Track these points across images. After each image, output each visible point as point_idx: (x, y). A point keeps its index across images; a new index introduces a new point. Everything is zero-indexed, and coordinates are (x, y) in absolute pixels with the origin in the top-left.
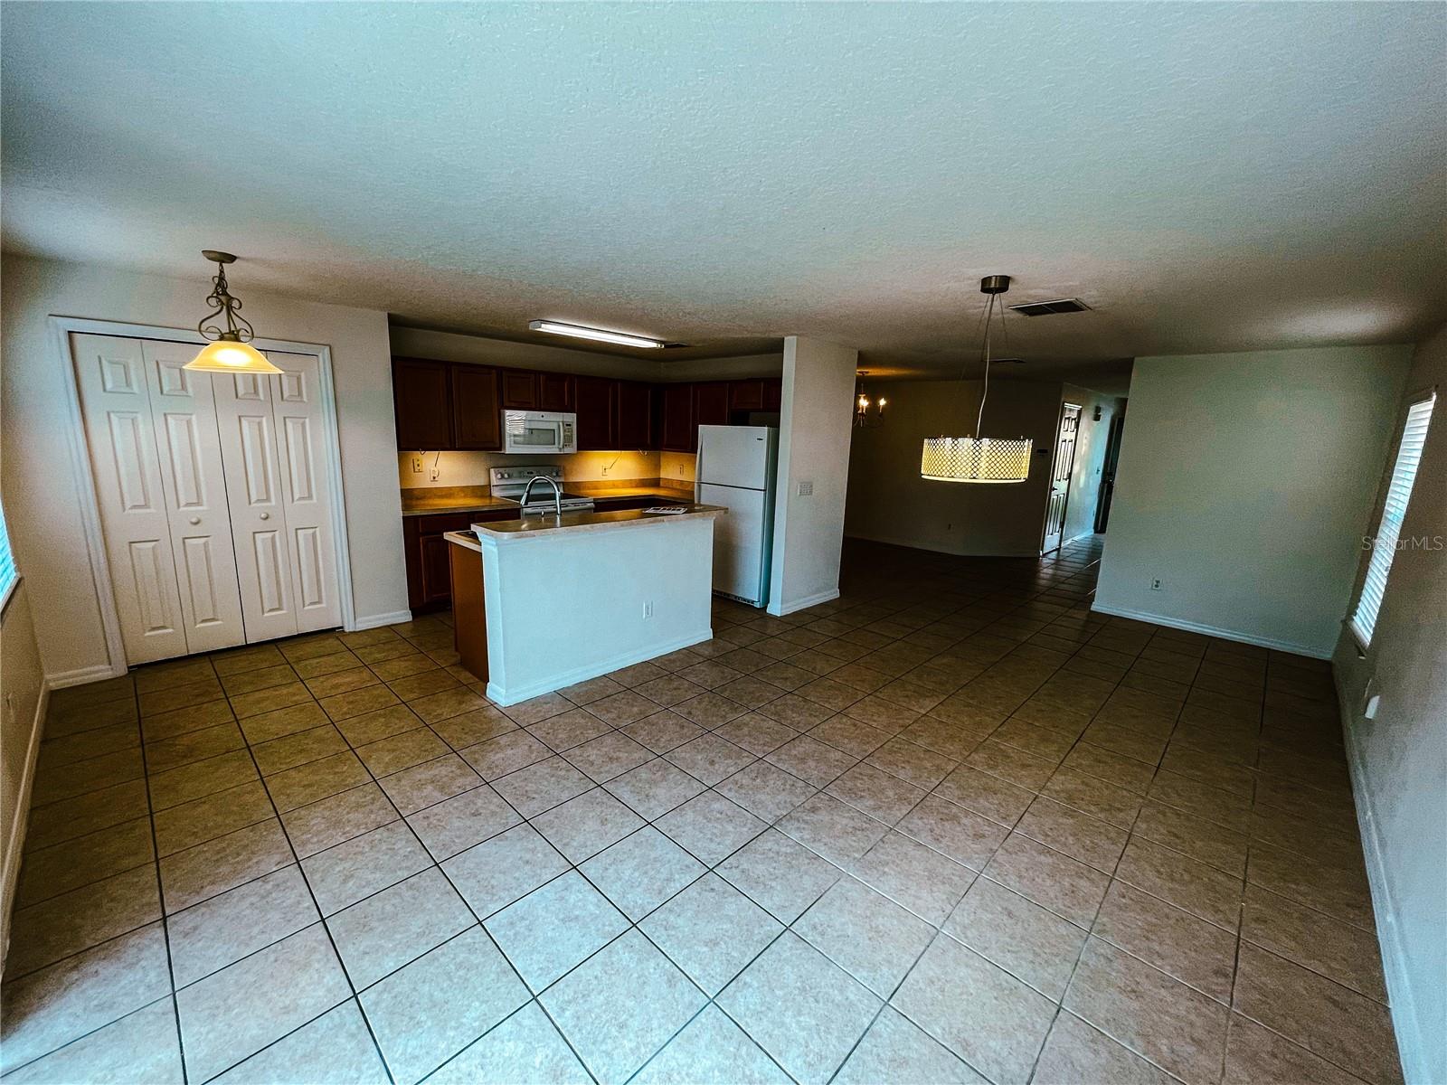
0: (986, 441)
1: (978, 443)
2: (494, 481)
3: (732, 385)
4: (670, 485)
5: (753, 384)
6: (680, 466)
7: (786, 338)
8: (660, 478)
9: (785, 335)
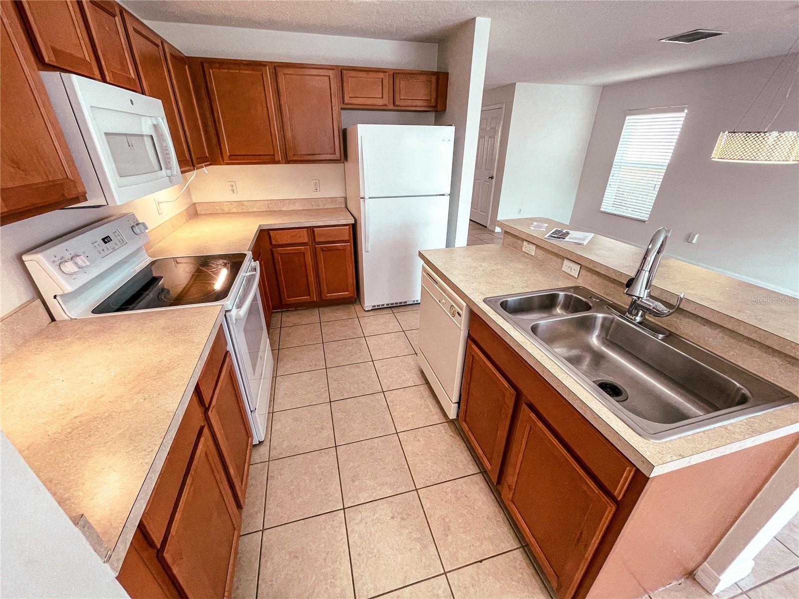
3: (342, 72)
4: (217, 210)
5: (371, 74)
6: (229, 183)
7: (477, 19)
8: (195, 203)
9: (479, 15)
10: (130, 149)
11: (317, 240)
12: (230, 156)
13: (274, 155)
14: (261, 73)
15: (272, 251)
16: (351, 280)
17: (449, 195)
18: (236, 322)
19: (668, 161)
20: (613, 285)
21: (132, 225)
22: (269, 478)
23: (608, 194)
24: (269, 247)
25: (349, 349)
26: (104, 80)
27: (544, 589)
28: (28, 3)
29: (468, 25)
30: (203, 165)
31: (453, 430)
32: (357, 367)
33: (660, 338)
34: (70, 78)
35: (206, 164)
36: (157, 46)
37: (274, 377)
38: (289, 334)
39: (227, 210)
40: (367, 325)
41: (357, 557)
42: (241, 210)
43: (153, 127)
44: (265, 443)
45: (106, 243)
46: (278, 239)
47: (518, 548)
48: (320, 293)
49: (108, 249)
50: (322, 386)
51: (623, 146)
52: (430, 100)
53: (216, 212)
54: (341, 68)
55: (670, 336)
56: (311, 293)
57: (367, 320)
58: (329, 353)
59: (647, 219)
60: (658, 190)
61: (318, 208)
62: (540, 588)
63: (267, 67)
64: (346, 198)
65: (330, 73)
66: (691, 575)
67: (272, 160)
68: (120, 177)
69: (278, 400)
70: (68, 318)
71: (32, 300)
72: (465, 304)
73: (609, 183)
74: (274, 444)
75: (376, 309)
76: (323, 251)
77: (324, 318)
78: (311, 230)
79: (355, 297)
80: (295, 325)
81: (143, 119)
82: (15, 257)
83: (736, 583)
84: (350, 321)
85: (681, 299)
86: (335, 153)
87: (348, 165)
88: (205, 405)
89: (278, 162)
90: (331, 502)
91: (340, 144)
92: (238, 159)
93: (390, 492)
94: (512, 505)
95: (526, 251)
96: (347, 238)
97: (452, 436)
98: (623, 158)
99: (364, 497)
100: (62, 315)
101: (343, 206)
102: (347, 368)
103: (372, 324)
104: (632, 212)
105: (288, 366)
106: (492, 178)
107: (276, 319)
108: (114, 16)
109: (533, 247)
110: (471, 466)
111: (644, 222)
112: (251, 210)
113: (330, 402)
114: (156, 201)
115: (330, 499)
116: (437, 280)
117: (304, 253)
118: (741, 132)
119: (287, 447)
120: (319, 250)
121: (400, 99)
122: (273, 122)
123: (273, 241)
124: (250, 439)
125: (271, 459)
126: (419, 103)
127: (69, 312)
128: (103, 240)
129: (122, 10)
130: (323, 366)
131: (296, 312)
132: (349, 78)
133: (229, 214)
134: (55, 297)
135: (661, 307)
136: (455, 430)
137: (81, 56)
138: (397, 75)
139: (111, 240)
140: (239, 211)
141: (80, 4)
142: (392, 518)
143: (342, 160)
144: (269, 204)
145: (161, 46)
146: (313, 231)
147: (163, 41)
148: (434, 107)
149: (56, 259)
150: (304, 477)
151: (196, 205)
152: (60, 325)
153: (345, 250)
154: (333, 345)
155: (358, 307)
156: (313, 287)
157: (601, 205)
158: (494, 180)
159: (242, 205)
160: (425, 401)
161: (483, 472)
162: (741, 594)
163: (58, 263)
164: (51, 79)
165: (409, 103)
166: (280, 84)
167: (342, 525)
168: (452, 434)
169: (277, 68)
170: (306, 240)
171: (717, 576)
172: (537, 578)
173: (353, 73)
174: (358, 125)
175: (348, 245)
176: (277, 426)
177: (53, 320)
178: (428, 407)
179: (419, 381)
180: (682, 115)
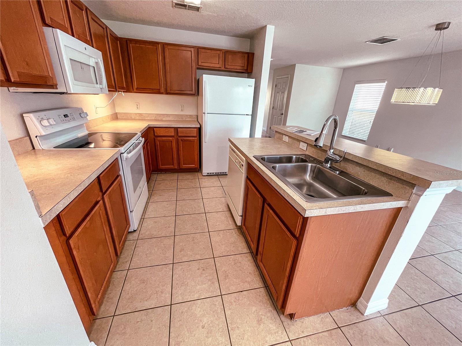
3: (199, 50)
4: (128, 117)
5: (213, 52)
6: (136, 104)
7: (268, 26)
8: (117, 113)
9: (268, 24)
10: (82, 70)
11: (179, 135)
12: (137, 88)
13: (160, 89)
14: (156, 47)
15: (154, 139)
16: (197, 158)
17: (251, 115)
18: (126, 160)
19: (377, 109)
20: (321, 152)
21: (80, 112)
22: (136, 247)
23: (346, 126)
24: (153, 136)
25: (191, 192)
26: (73, 36)
27: (273, 306)
28: (43, 1)
29: (263, 29)
30: (122, 90)
31: (240, 232)
32: (193, 201)
33: (337, 173)
34: (56, 31)
35: (123, 90)
36: (104, 29)
37: (147, 203)
38: (160, 184)
39: (133, 118)
40: (203, 182)
41: (176, 285)
42: (141, 117)
43: (95, 63)
44: (137, 231)
45: (65, 117)
46: (159, 132)
47: (263, 287)
48: (179, 164)
49: (66, 120)
50: (172, 208)
51: (354, 100)
52: (244, 66)
53: (128, 118)
54: (198, 47)
55: (342, 173)
56: (174, 164)
57: (203, 180)
58: (179, 194)
59: (366, 140)
60: (372, 124)
61: (182, 120)
62: (271, 305)
63: (160, 45)
64: (197, 116)
65: (192, 49)
66: (354, 304)
67: (159, 92)
68: (75, 80)
69: (147, 213)
70: (41, 149)
71: (26, 137)
72: (244, 159)
73: (346, 120)
74: (142, 232)
75: (210, 175)
76: (182, 141)
77: (180, 178)
78: (176, 129)
79: (199, 169)
80: (164, 180)
81: (91, 58)
82: (20, 114)
83: (379, 311)
84: (194, 180)
85: (345, 153)
86: (192, 91)
87: (199, 97)
88: (103, 192)
89: (162, 93)
90: (167, 260)
91: (195, 87)
92: (141, 90)
93: (199, 258)
94: (261, 263)
95: (285, 140)
96: (195, 135)
97: (238, 235)
98: (354, 107)
99: (185, 259)
100: (39, 147)
101: (196, 120)
102: (188, 201)
103: (206, 182)
104: (357, 136)
105: (156, 198)
106: (282, 114)
107: (154, 177)
108: (82, 10)
109: (287, 138)
110: (245, 250)
111: (365, 141)
112: (146, 119)
113: (176, 215)
114: (95, 107)
115: (167, 258)
116: (235, 151)
117: (172, 141)
118: (404, 88)
119: (148, 234)
120: (180, 140)
121: (228, 65)
122: (161, 72)
123: (155, 134)
124: (128, 226)
125: (138, 239)
126: (238, 68)
127: (42, 145)
128: (64, 115)
129: (87, 9)
130: (175, 199)
131: (165, 174)
132: (202, 53)
133: (135, 119)
134: (36, 137)
135: (338, 158)
136: (241, 233)
137: (63, 24)
138: (227, 53)
139: (68, 117)
140: (140, 118)
141: (66, 2)
142: (198, 269)
143: (196, 94)
144: (156, 116)
145: (105, 29)
146: (177, 130)
147: (106, 27)
148: (246, 70)
149: (39, 118)
150: (154, 248)
151: (117, 114)
152: (36, 151)
153: (194, 141)
154: (183, 190)
155: (199, 174)
156: (175, 161)
157: (342, 131)
158: (283, 115)
159: (142, 115)
160: (227, 219)
161: (252, 253)
162: (381, 316)
163: (40, 120)
164: (47, 31)
165: (232, 67)
166: (165, 54)
167: (170, 270)
168: (239, 234)
169: (165, 45)
170: (173, 134)
171: (366, 304)
172: (270, 301)
173: (203, 51)
174: (203, 75)
175: (196, 139)
176: (145, 224)
177: (34, 148)
178: (228, 221)
179: (225, 209)
180: (384, 85)
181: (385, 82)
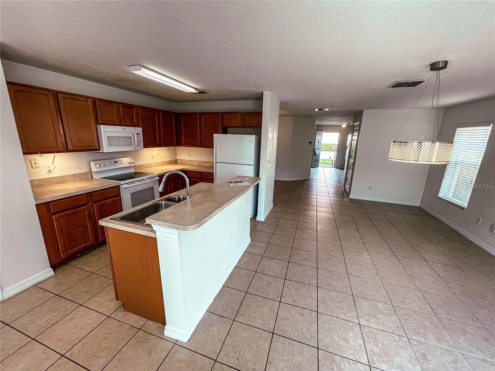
0: (437, 144)
1: (433, 144)
2: (94, 169)
4: (183, 162)
5: (234, 115)
6: (188, 153)
7: (264, 92)
8: (177, 159)
10: (118, 140)
11: (202, 178)
12: (184, 143)
13: (197, 144)
14: (196, 116)
17: (253, 165)
18: (124, 188)
35: (173, 145)
39: (186, 163)
45: (115, 163)
52: (259, 123)
54: (222, 113)
63: (198, 114)
65: (219, 114)
68: (109, 146)
71: (89, 172)
82: (87, 162)
88: (93, 202)
89: (199, 147)
112: (194, 164)
114: (152, 156)
121: (246, 124)
122: (198, 132)
126: (254, 125)
132: (225, 116)
134: (93, 172)
137: (113, 120)
138: (244, 114)
144: (200, 162)
159: (191, 162)
165: (249, 125)
169: (201, 114)
170: (198, 177)
177: (92, 178)
180: (490, 128)
181: (490, 125)
